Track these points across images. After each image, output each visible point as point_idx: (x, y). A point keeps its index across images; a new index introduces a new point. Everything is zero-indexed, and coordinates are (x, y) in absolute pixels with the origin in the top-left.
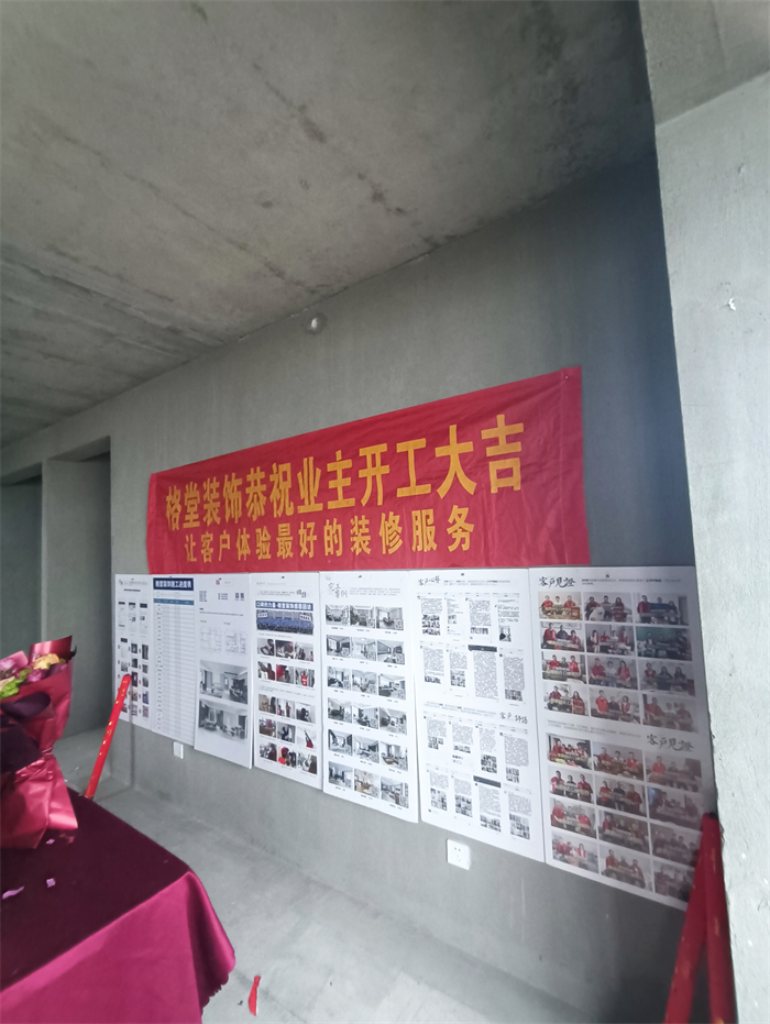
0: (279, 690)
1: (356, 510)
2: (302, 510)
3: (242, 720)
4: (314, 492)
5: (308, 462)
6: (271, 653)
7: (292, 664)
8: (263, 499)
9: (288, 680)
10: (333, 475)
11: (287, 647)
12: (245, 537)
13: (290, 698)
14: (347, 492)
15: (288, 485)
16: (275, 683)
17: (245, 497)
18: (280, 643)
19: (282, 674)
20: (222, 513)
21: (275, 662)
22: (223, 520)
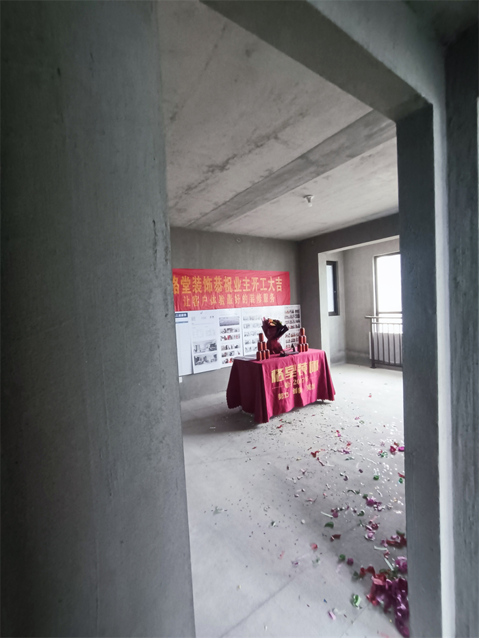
0: (229, 343)
1: (251, 292)
2: (235, 291)
3: (215, 356)
4: (239, 286)
5: (237, 278)
6: (225, 332)
7: (232, 334)
8: (221, 286)
9: (232, 339)
10: (245, 283)
11: (231, 330)
12: (214, 298)
13: (232, 344)
14: (248, 287)
15: (230, 283)
16: (227, 341)
17: (214, 285)
18: (228, 329)
19: (230, 337)
20: (203, 289)
21: (226, 335)
22: (203, 292)
